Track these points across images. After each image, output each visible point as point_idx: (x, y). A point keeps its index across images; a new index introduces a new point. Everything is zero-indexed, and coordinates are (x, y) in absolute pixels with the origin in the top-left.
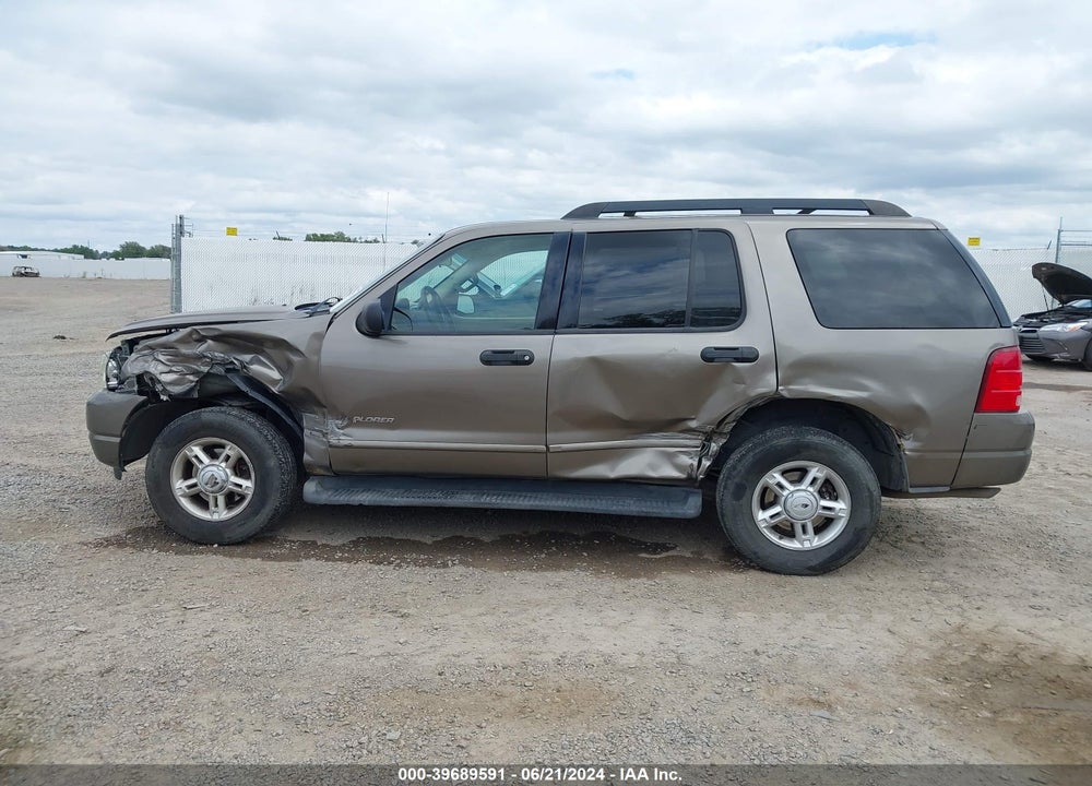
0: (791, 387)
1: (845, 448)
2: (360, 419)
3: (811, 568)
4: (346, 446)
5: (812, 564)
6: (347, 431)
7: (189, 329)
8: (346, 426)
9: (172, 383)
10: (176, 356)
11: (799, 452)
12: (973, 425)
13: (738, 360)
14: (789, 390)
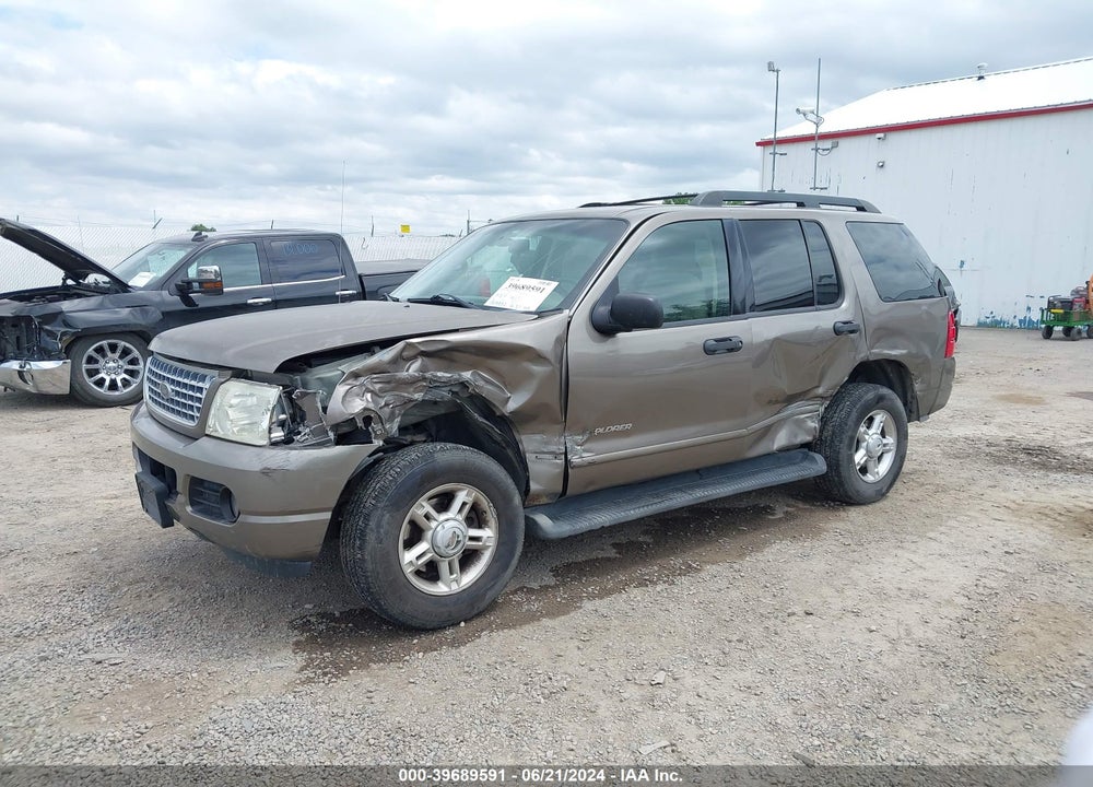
2: (601, 430)
4: (591, 464)
6: (586, 446)
7: (401, 345)
8: (586, 442)
10: (388, 382)
14: (873, 354)
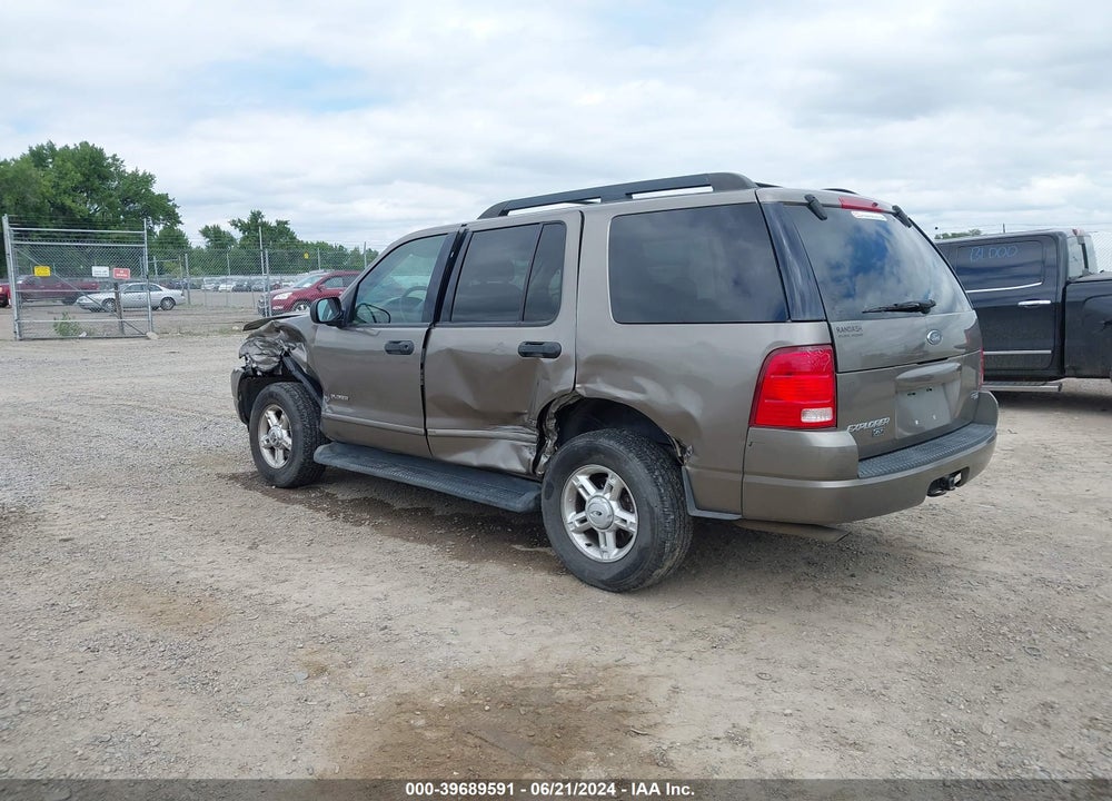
0: (587, 385)
1: (631, 455)
2: (334, 396)
3: (602, 582)
4: (328, 418)
5: (604, 578)
6: (330, 405)
8: (330, 402)
9: (263, 362)
10: (265, 342)
11: (590, 455)
12: (748, 443)
13: (547, 356)
14: (586, 388)
